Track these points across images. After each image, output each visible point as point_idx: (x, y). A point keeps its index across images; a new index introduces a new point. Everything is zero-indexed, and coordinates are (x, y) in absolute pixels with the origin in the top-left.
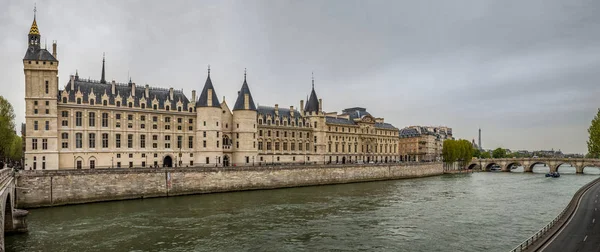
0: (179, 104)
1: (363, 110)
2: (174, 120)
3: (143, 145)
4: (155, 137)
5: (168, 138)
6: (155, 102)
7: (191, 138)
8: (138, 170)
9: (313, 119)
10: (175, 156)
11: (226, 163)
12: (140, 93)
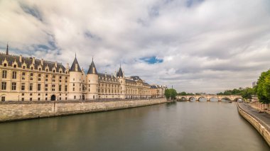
0: (61, 70)
1: (138, 77)
2: (57, 77)
3: (39, 89)
4: (46, 85)
5: (53, 86)
6: (47, 68)
7: (66, 86)
8: (35, 102)
9: (121, 79)
10: (57, 95)
11: (84, 99)
12: (37, 63)
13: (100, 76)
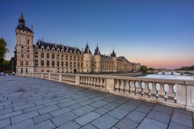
0: (79, 52)
1: (124, 57)
2: (77, 58)
3: (67, 65)
4: (71, 63)
5: (75, 63)
6: (71, 51)
7: (82, 64)
9: (114, 59)
10: (77, 69)
11: (92, 72)
12: (65, 48)
13: (102, 56)
